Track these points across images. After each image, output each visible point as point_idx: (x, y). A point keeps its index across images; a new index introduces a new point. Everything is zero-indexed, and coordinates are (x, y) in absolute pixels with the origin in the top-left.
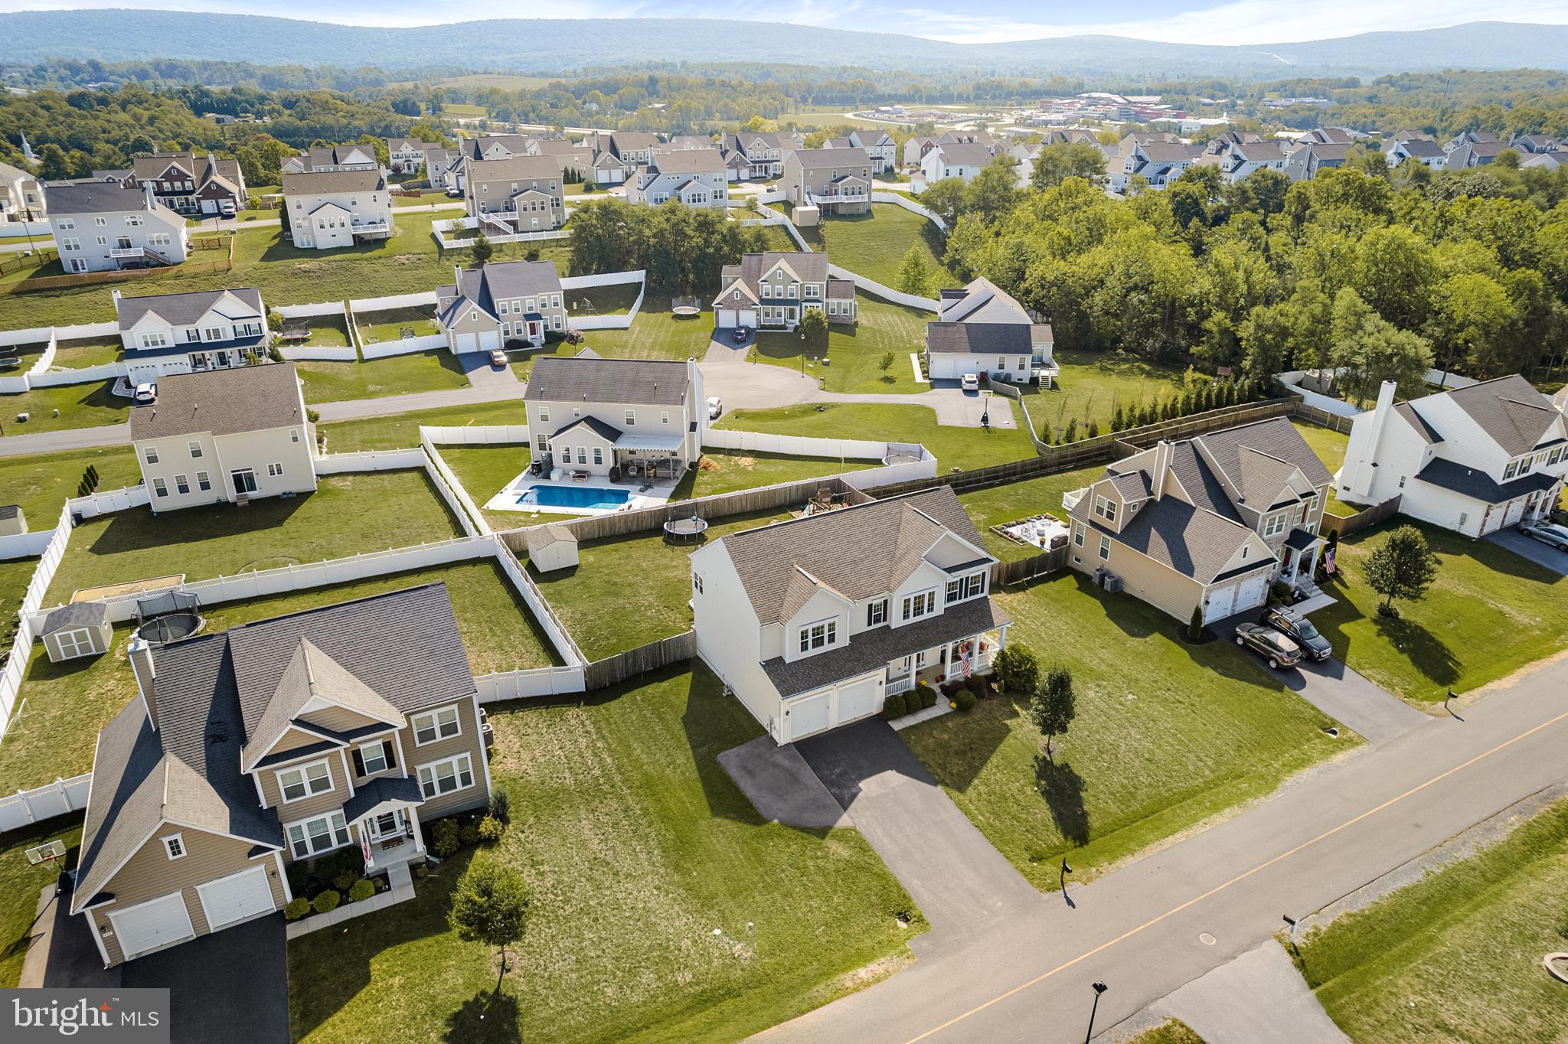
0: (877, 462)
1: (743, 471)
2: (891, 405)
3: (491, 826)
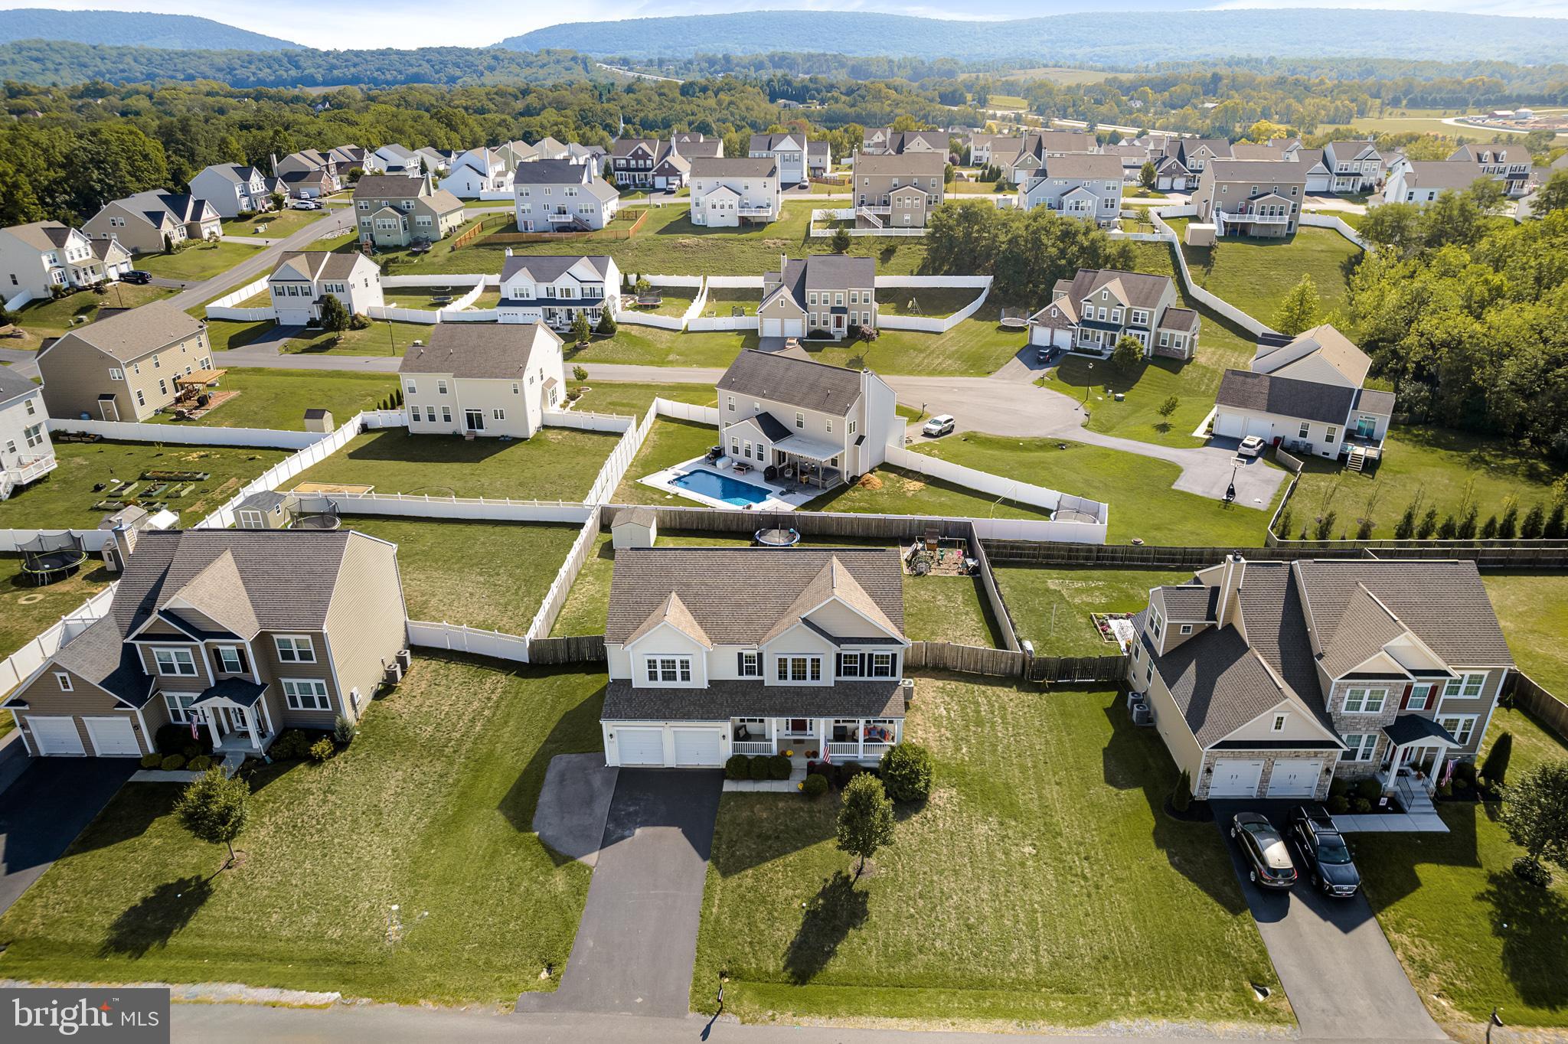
0: (1045, 512)
1: (900, 494)
2: (1138, 456)
3: (321, 747)
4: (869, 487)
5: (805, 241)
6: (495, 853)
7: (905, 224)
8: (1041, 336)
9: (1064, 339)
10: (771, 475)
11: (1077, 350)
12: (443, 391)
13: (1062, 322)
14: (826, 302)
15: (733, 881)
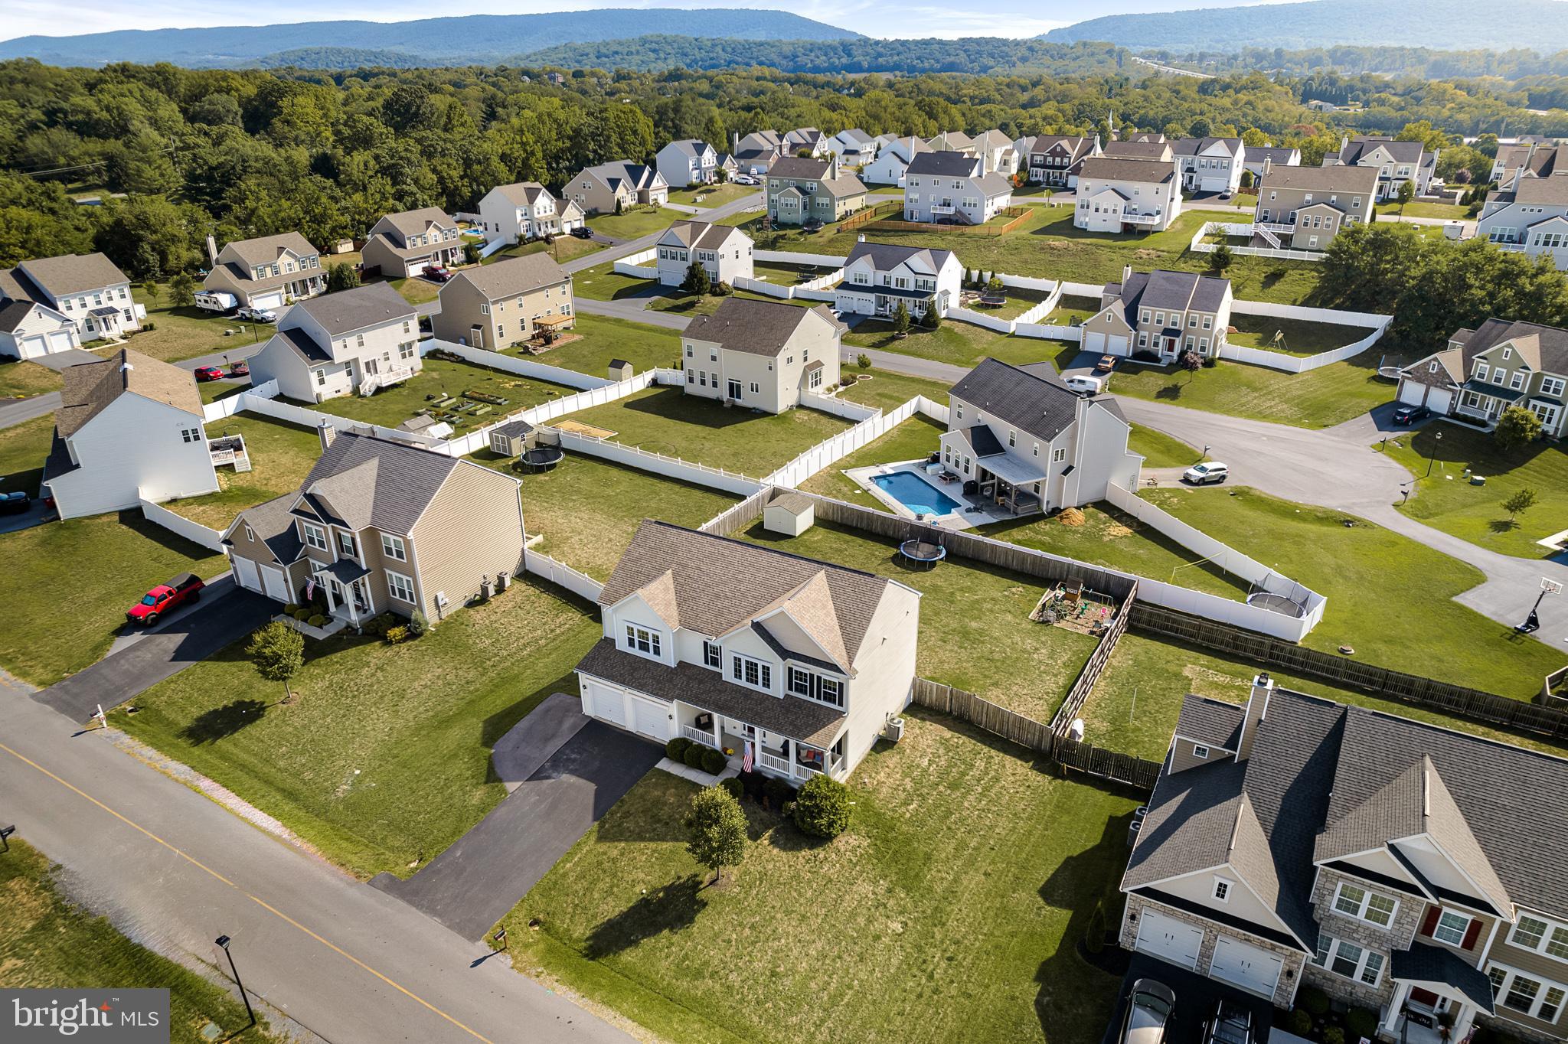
3: (396, 632)
4: (1065, 522)
5: (1183, 255)
6: (455, 755)
7: (1310, 246)
8: (1412, 393)
9: (1440, 401)
10: (971, 490)
11: (1454, 415)
12: (714, 358)
13: (1442, 380)
14: (1159, 322)
15: (602, 847)
